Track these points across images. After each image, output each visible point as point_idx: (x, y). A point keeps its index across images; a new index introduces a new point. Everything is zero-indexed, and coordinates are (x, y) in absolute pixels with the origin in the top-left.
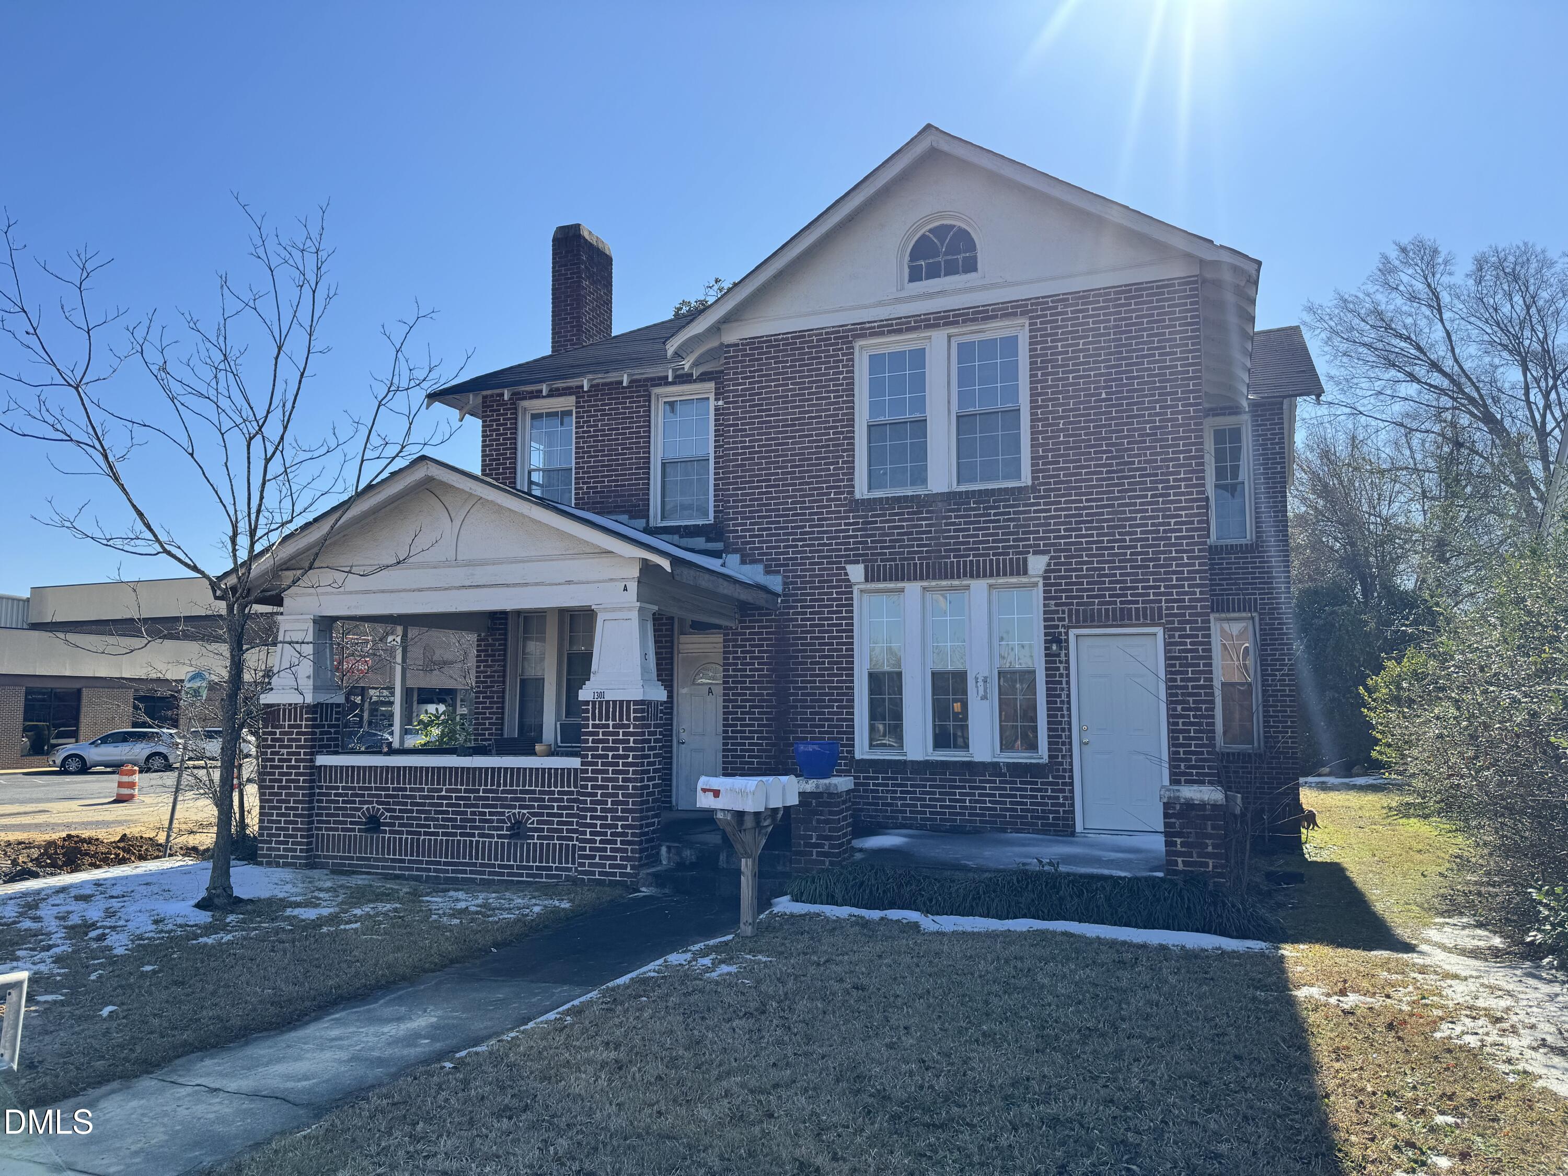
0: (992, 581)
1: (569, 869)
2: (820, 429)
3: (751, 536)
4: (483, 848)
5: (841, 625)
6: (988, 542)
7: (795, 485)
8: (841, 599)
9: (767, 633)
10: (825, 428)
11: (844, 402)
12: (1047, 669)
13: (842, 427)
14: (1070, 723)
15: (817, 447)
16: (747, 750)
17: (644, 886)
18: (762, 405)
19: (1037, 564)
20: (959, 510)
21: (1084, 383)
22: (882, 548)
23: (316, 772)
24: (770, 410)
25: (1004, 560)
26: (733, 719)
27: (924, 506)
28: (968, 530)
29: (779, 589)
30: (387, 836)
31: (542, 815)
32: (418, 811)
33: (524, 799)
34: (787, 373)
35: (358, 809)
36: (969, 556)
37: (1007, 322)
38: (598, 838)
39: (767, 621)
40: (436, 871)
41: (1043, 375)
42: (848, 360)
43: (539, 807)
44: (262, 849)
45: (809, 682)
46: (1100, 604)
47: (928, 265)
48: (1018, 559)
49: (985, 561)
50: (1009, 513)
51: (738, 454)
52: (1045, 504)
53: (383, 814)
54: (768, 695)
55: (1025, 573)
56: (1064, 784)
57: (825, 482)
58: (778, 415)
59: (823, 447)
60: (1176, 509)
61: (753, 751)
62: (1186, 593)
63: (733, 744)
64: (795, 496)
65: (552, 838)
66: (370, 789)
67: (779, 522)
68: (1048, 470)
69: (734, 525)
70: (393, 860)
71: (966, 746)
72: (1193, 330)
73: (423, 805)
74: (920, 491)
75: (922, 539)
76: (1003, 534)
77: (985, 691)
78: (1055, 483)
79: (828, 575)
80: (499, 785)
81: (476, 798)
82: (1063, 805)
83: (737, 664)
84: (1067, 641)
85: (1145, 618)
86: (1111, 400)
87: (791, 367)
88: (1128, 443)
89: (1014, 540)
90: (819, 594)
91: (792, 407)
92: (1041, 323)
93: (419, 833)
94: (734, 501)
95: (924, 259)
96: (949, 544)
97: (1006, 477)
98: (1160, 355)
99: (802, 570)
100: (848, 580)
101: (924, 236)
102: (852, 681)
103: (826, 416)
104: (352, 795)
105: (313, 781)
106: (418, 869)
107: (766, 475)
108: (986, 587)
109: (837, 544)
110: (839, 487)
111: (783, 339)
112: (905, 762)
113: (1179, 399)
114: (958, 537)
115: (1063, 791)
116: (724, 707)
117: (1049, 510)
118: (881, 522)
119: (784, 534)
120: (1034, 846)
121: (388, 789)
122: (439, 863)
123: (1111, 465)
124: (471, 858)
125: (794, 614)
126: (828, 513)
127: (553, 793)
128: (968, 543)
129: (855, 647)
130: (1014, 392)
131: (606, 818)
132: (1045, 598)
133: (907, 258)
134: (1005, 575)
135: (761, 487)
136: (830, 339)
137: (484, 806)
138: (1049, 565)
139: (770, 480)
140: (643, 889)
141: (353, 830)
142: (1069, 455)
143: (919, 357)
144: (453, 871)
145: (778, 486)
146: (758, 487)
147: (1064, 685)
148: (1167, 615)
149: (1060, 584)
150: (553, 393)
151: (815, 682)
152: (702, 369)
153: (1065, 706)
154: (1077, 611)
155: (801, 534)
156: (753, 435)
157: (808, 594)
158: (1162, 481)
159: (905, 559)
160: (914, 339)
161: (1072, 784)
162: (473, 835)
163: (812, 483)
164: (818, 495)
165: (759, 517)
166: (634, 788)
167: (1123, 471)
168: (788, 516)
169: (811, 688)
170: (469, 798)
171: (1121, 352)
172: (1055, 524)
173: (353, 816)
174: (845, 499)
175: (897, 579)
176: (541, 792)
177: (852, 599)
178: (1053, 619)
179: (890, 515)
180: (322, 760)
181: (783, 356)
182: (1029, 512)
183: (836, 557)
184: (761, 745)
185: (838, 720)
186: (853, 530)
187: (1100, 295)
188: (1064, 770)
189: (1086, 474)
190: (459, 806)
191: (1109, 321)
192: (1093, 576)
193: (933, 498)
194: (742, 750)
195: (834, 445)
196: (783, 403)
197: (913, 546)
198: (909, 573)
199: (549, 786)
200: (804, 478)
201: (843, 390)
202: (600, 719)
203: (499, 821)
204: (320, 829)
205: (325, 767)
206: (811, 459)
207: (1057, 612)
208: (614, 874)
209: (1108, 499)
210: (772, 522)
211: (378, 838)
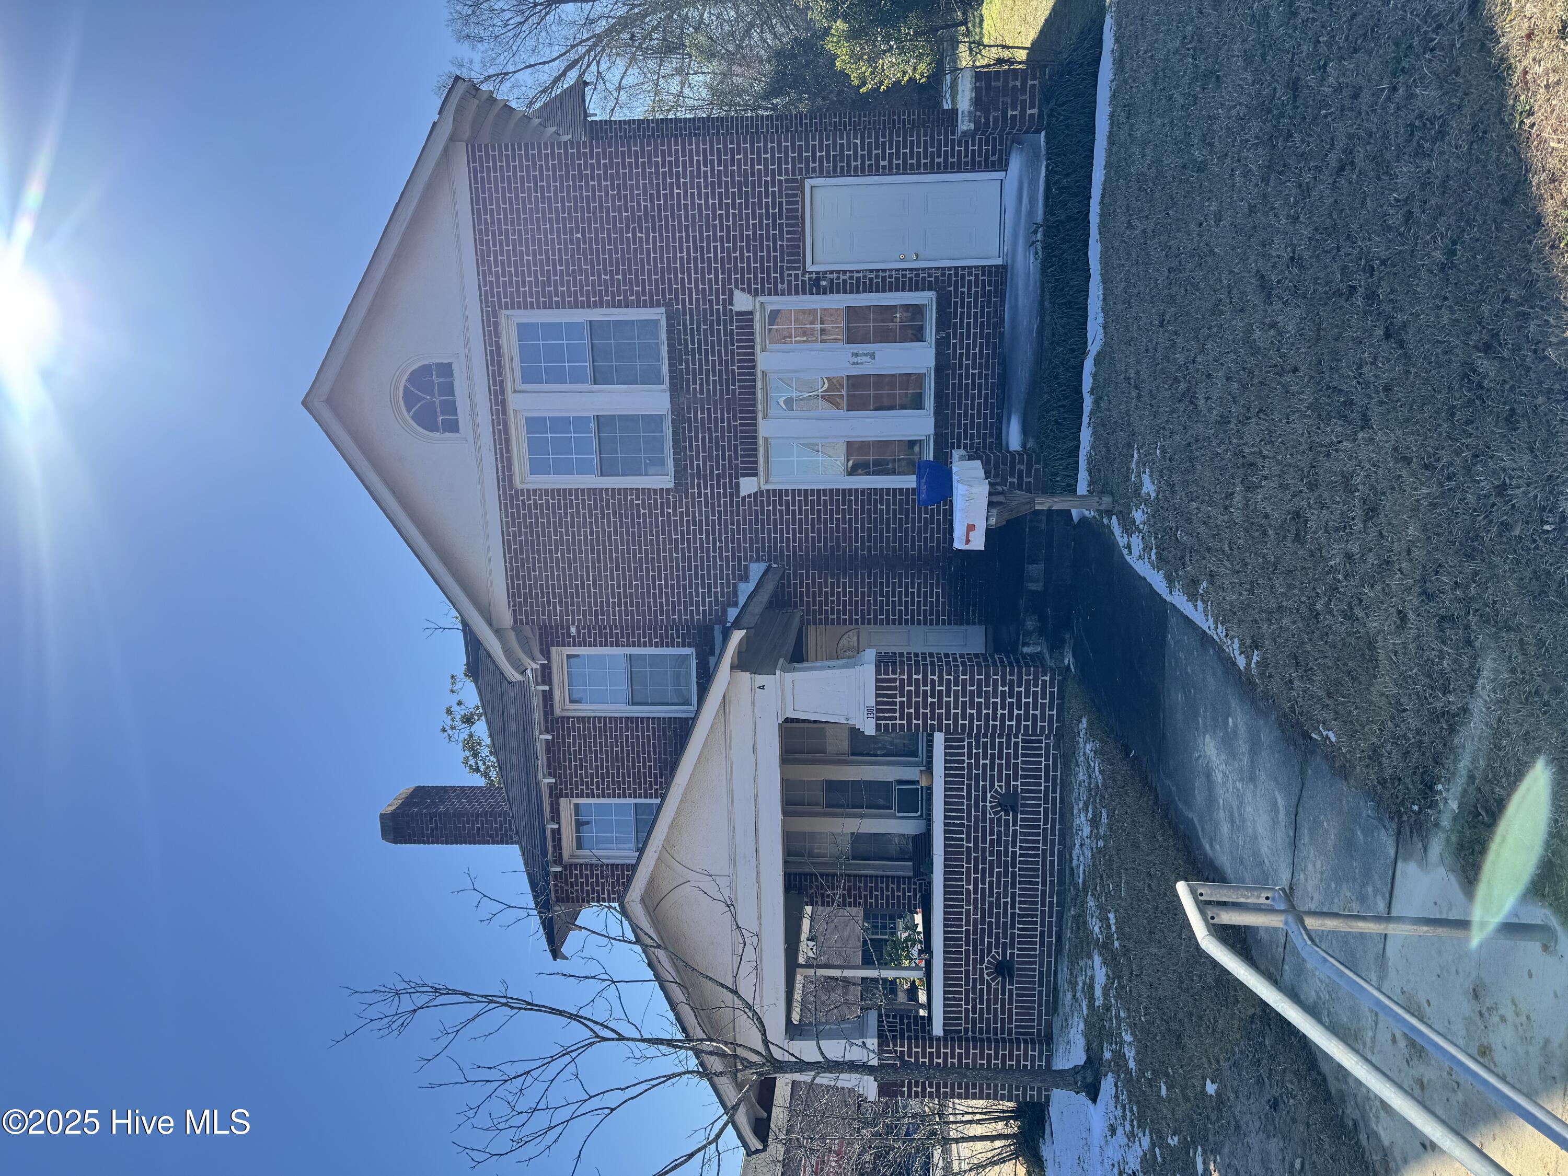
0: (758, 348)
1: (1048, 745)
2: (603, 523)
3: (710, 597)
4: (1027, 841)
5: (800, 501)
6: (720, 351)
7: (658, 550)
8: (775, 501)
9: (808, 579)
10: (602, 518)
11: (577, 499)
12: (845, 292)
13: (602, 500)
14: (897, 270)
15: (621, 527)
16: (925, 599)
17: (1063, 661)
18: (577, 585)
19: (742, 301)
20: (688, 381)
21: (566, 255)
22: (724, 459)
23: (950, 1034)
24: (582, 576)
25: (738, 334)
26: (894, 614)
27: (684, 416)
28: (707, 371)
29: (763, 566)
30: (1016, 952)
31: (992, 776)
32: (990, 916)
33: (977, 796)
34: (545, 558)
35: (989, 985)
36: (733, 370)
37: (503, 332)
38: (1016, 712)
39: (795, 579)
40: (1051, 896)
41: (557, 296)
42: (535, 495)
43: (984, 780)
44: (1032, 1096)
45: (857, 534)
46: (782, 240)
47: (443, 413)
48: (737, 321)
49: (739, 354)
50: (692, 330)
51: (626, 611)
52: (683, 293)
53: (993, 957)
54: (869, 578)
55: (751, 313)
56: (956, 275)
57: (657, 519)
58: (587, 567)
59: (621, 521)
60: (691, 165)
61: (925, 593)
62: (773, 156)
63: (919, 615)
64: (670, 549)
65: (1016, 765)
66: (967, 971)
67: (696, 566)
68: (651, 290)
69: (698, 614)
70: (1042, 945)
71: (921, 376)
72: (520, 149)
73: (983, 909)
74: (669, 419)
75: (716, 418)
76: (712, 336)
77: (866, 355)
78: (663, 283)
79: (750, 515)
80: (962, 825)
81: (976, 851)
82: (977, 276)
83: (839, 610)
84: (817, 273)
85: (796, 195)
86: (583, 228)
87: (539, 555)
88: (626, 211)
89: (719, 325)
90: (769, 524)
91: (580, 553)
92: (506, 297)
93: (1013, 914)
94: (674, 614)
95: (436, 417)
96: (721, 390)
97: (656, 335)
98: (542, 181)
99: (745, 542)
100: (756, 494)
101: (413, 418)
102: (857, 490)
103: (590, 517)
104: (974, 993)
105: (960, 1039)
106: (1051, 916)
107: (648, 580)
108: (764, 354)
109: (719, 506)
110: (662, 503)
111: (511, 563)
112: (936, 434)
113: (586, 163)
114: (714, 381)
115: (963, 276)
116: (882, 624)
117: (690, 289)
118: (698, 460)
119: (708, 561)
120: (1017, 290)
121: (967, 951)
122: (1044, 892)
123: (647, 228)
124: (1037, 856)
125: (788, 551)
126: (688, 515)
127: (969, 765)
128: (720, 371)
129: (822, 487)
130: (572, 327)
131: (995, 704)
132: (776, 294)
133: (435, 435)
134: (752, 334)
135: (660, 585)
136: (512, 513)
137: (984, 841)
138: (743, 290)
139: (654, 576)
140: (1066, 662)
141: (1011, 991)
142: (636, 270)
143: (534, 424)
144: (1052, 875)
145: (659, 567)
146: (660, 589)
147: (861, 275)
148: (794, 175)
149: (763, 278)
150: (556, 818)
151: (857, 528)
152: (538, 654)
153: (881, 274)
154: (789, 261)
155: (708, 543)
156: (607, 594)
157: (769, 535)
158: (664, 179)
159: (736, 436)
160: (516, 428)
161: (956, 268)
162: (1014, 853)
163: (657, 532)
164: (669, 526)
165: (690, 587)
166: (964, 674)
167: (653, 217)
168: (689, 557)
169: (863, 532)
170: (976, 858)
171: (538, 218)
172: (704, 284)
173: (996, 990)
174: (674, 497)
175: (755, 444)
176: (969, 779)
177: (774, 491)
178: (797, 286)
179: (691, 451)
180: (938, 1029)
181: (528, 562)
182: (691, 309)
183: (732, 506)
184: (919, 584)
185: (894, 504)
186: (706, 488)
187: (481, 240)
188: (943, 275)
189: (655, 253)
190: (984, 869)
191: (507, 230)
192: (755, 246)
193: (676, 408)
194: (925, 605)
195: (620, 509)
196: (575, 562)
197: (723, 427)
198: (749, 431)
199: (963, 769)
200: (652, 540)
201: (565, 499)
202: (895, 711)
203: (999, 825)
204: (1010, 1030)
205: (944, 1025)
206: (633, 533)
207: (789, 282)
208: (1052, 693)
209: (680, 231)
210: (696, 573)
211: (1018, 962)
